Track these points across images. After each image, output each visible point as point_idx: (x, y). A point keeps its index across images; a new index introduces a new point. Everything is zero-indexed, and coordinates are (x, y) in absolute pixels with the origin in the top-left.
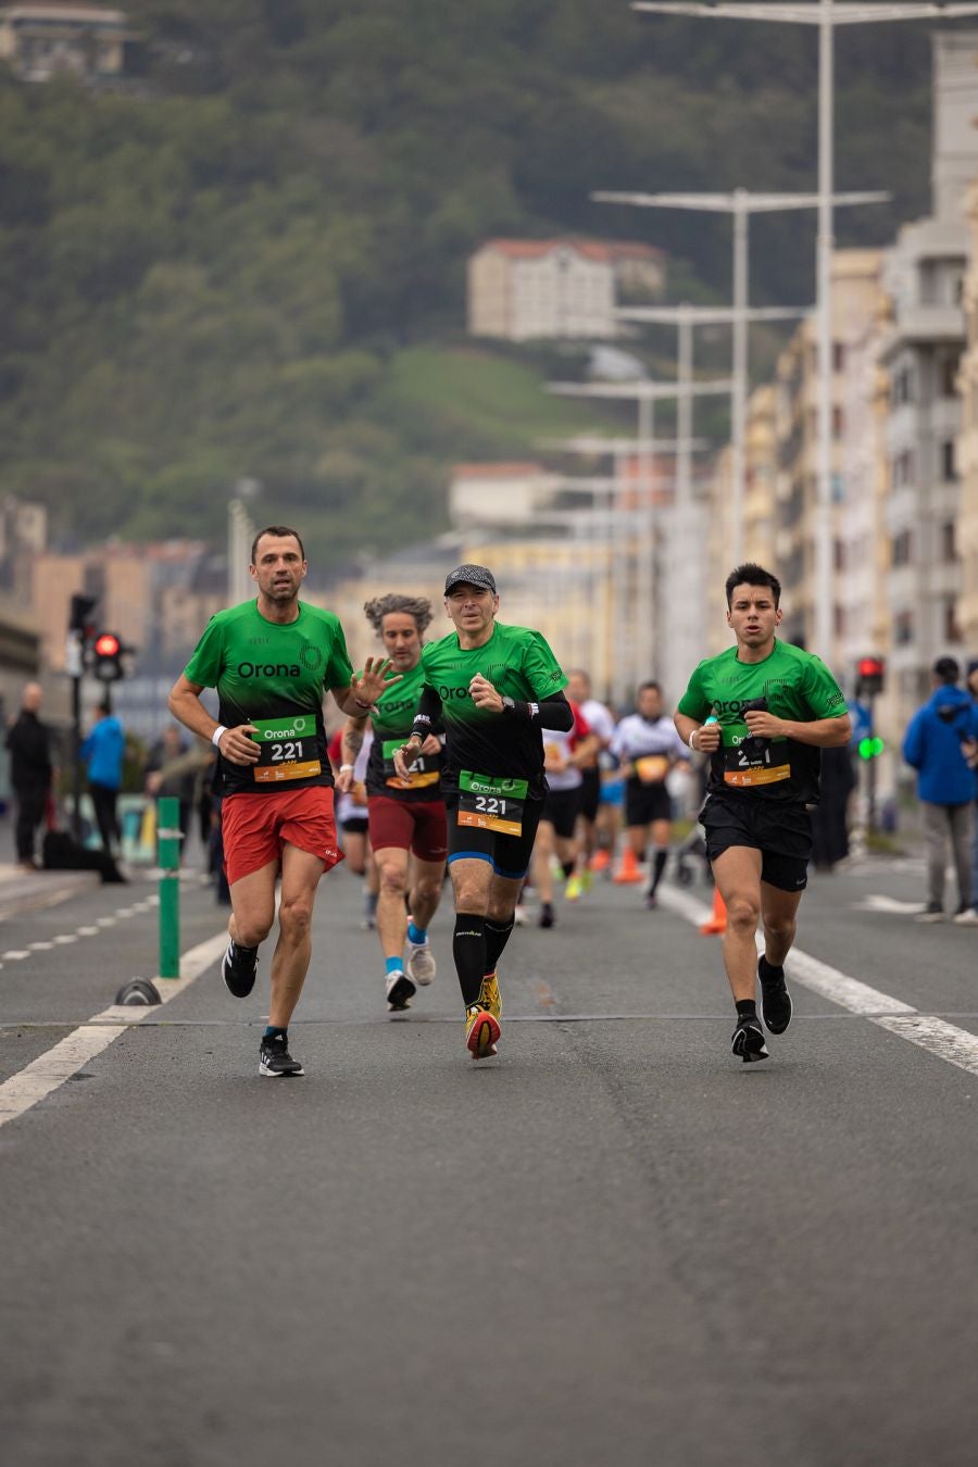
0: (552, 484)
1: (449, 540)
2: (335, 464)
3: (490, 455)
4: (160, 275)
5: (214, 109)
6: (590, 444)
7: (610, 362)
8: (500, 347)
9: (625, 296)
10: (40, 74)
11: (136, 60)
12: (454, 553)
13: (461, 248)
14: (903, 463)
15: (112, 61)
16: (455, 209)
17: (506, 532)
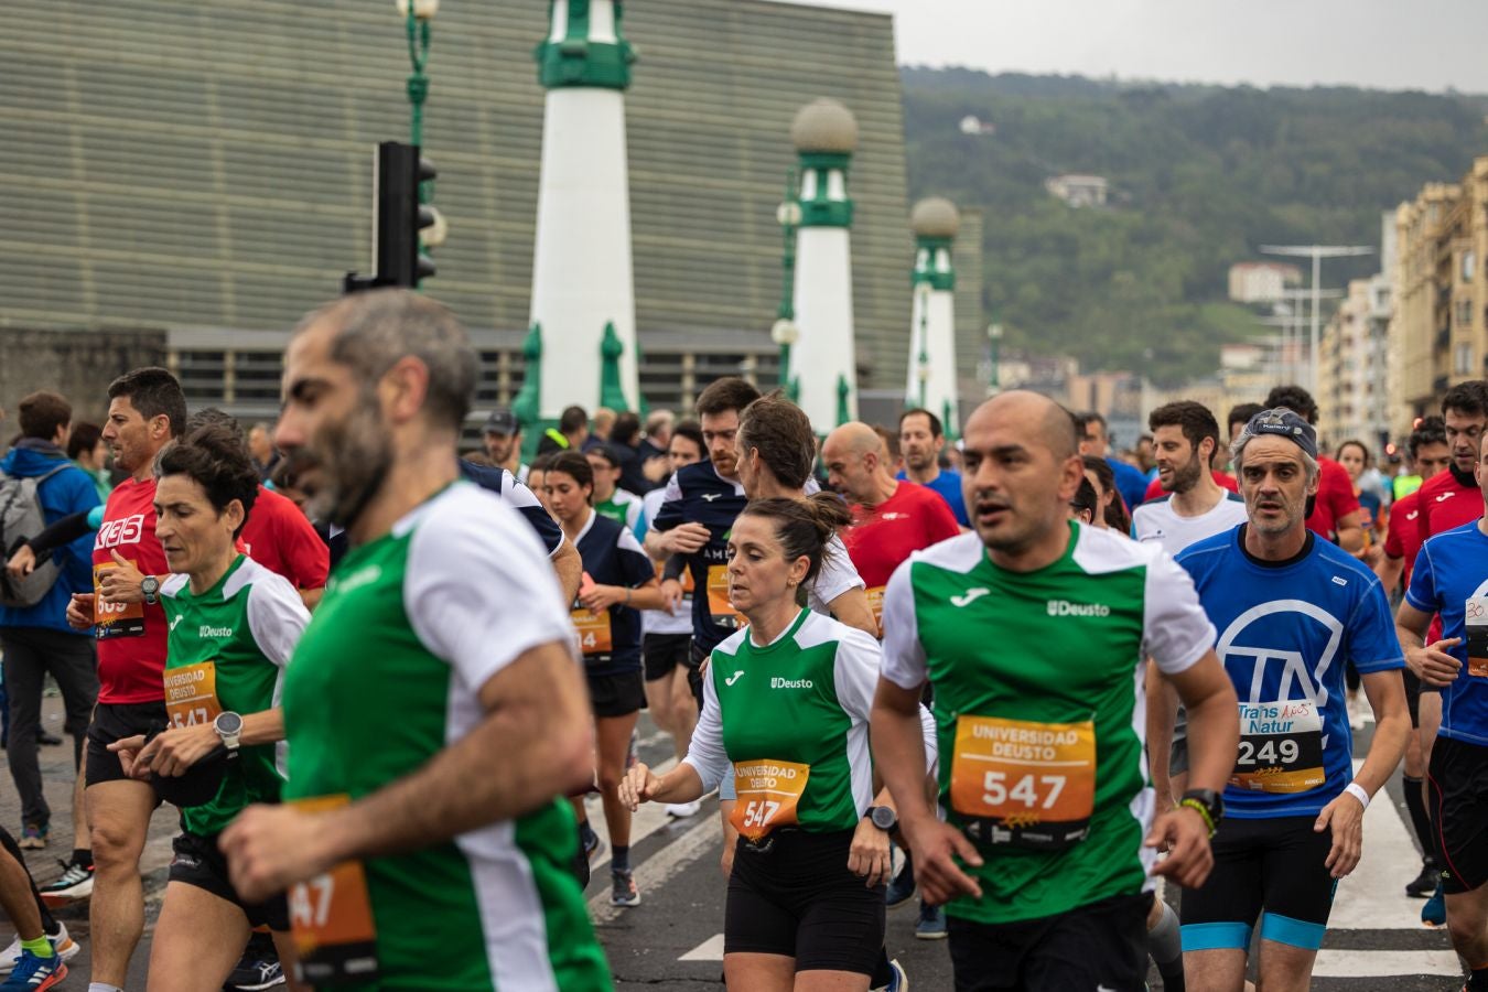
0: (1257, 354)
1: (1219, 374)
2: (1180, 344)
3: (1236, 342)
4: (1119, 277)
5: (1137, 217)
6: (1273, 340)
7: (1281, 309)
8: (1241, 304)
9: (1288, 286)
10: (1076, 202)
11: (1111, 198)
12: (1222, 380)
13: (1226, 267)
14: (1370, 360)
15: (1101, 198)
16: (1225, 253)
17: (1240, 371)
